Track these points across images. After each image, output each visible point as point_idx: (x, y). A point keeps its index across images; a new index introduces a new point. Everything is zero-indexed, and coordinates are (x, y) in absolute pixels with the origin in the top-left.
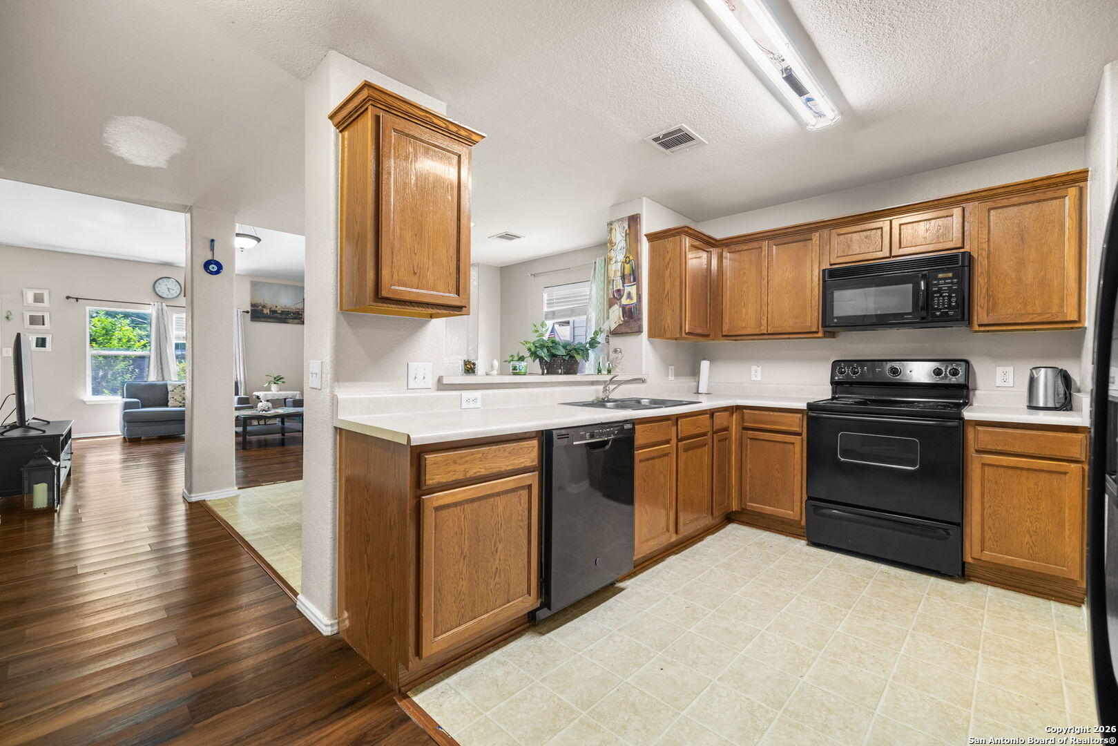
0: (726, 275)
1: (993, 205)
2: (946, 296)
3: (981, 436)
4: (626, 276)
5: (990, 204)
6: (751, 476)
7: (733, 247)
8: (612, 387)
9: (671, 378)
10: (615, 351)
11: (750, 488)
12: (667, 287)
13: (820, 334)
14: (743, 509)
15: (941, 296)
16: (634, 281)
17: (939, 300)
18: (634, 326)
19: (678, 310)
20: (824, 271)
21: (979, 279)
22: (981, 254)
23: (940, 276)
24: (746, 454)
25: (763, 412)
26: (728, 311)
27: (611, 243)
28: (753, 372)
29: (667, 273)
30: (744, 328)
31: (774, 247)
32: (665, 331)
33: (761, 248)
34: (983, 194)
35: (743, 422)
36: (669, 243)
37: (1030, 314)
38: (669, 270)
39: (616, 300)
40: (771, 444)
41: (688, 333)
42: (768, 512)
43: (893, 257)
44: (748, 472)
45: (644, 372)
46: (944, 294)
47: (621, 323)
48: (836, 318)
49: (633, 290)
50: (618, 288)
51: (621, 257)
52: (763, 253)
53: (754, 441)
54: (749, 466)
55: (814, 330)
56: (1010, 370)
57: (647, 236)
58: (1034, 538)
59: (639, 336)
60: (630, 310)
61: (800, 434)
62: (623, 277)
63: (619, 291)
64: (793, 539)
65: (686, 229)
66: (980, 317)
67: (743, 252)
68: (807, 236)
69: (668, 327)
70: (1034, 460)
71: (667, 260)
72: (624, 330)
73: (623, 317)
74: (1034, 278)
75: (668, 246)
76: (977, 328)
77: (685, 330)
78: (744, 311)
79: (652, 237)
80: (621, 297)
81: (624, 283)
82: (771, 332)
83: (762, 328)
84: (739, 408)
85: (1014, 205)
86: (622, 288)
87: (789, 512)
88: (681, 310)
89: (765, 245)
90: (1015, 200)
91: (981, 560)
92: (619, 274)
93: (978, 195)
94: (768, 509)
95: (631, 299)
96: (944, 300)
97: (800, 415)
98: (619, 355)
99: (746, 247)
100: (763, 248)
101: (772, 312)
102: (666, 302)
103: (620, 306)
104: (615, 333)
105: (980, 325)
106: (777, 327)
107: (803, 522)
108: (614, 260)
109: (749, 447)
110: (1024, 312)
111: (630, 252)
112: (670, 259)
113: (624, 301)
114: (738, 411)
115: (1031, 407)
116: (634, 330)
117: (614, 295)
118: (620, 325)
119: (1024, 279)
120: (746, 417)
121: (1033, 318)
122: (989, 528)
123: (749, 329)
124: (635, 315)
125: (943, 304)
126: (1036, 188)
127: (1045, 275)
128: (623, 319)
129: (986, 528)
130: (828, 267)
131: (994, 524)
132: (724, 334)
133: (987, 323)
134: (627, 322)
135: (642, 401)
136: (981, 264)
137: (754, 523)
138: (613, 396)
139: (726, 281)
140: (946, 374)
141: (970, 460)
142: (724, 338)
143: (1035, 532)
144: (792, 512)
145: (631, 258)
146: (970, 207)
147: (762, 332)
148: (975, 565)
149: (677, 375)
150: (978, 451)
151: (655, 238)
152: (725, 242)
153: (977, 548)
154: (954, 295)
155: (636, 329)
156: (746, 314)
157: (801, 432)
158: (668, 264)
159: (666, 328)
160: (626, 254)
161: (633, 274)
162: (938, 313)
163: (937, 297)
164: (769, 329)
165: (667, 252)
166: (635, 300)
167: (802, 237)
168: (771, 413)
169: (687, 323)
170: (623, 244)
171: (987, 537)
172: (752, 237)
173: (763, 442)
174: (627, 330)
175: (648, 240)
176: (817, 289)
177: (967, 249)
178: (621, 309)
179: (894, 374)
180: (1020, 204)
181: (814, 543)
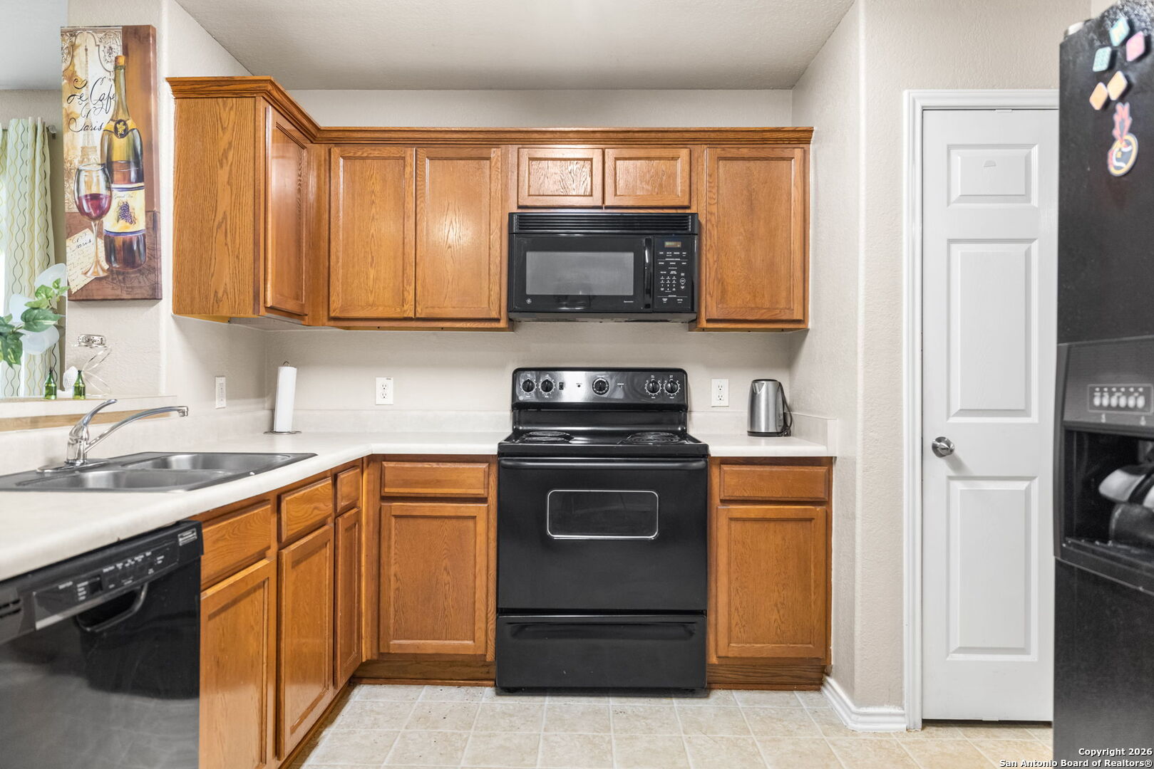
0: (338, 200)
1: (723, 154)
2: (674, 275)
3: (727, 479)
4: (115, 166)
5: (719, 152)
6: (398, 589)
7: (351, 150)
8: (94, 430)
9: (221, 403)
10: (89, 341)
11: (396, 611)
12: (224, 204)
13: (503, 324)
14: (382, 654)
15: (668, 274)
16: (140, 178)
17: (665, 280)
18: (140, 283)
19: (250, 257)
20: (511, 215)
21: (709, 255)
22: (710, 220)
23: (668, 244)
24: (389, 547)
25: (420, 465)
26: (341, 271)
27: (73, 78)
28: (379, 391)
29: (223, 175)
30: (372, 305)
31: (427, 161)
32: (218, 301)
33: (404, 158)
34: (713, 135)
35: (382, 484)
36: (228, 110)
37: (759, 308)
38: (227, 168)
39: (86, 219)
40: (436, 523)
41: (272, 309)
42: (430, 651)
43: (607, 208)
44: (393, 578)
45: (163, 392)
46: (672, 272)
47: (102, 274)
48: (531, 297)
49: (137, 201)
50: (94, 191)
51: (102, 119)
52: (408, 170)
53: (404, 522)
54: (393, 569)
55: (494, 315)
56: (725, 382)
57: (173, 82)
58: (781, 612)
59: (153, 309)
60: (128, 246)
61: (483, 500)
62: (108, 166)
63: (95, 198)
64: (472, 690)
65: (270, 87)
66: (709, 309)
67: (369, 161)
68: (484, 153)
69: (225, 291)
70: (782, 507)
71: (223, 144)
72: (109, 291)
73: (108, 260)
74: (763, 261)
75: (224, 116)
76: (704, 324)
77: (265, 302)
78: (372, 273)
79: (185, 89)
80: (101, 212)
81: (109, 180)
82: (423, 316)
83: (406, 307)
84: (374, 459)
85: (743, 159)
86: (103, 191)
87: (466, 642)
88: (256, 259)
89: (411, 155)
90: (745, 151)
91: (728, 657)
92: (96, 157)
93: (707, 135)
94: (430, 645)
95: (132, 221)
96: (671, 280)
97: (484, 466)
98: (100, 352)
99: (376, 153)
100: (408, 159)
101: (425, 279)
102: (221, 237)
103: (99, 234)
104: (84, 298)
105: (708, 321)
106: (433, 307)
107: (490, 657)
108: (81, 122)
109: (393, 532)
110: (753, 306)
111: (127, 111)
112: (230, 143)
113: (111, 223)
114: (371, 465)
115: (753, 433)
116: (138, 293)
117: (80, 207)
118: (98, 279)
119: (753, 260)
120: (388, 476)
121: (762, 314)
122: (737, 609)
123: (381, 308)
124: (142, 259)
125: (671, 287)
126: (764, 141)
127: (773, 257)
128: (106, 267)
129: (733, 609)
130: (515, 210)
131: (741, 603)
132: (332, 314)
133: (716, 318)
134: (118, 273)
135: (173, 458)
136: (711, 233)
137: (402, 675)
138: (97, 453)
139: (338, 212)
140: (662, 390)
141: (714, 515)
142: (332, 323)
143: (783, 604)
144: (470, 643)
145: (130, 124)
146: (698, 149)
147: (405, 316)
148: (721, 665)
149: (232, 395)
150: (723, 501)
151: (193, 91)
152: (334, 135)
153: (723, 641)
154: (683, 274)
155: (146, 292)
156: (376, 279)
157: (486, 495)
158: (225, 154)
159: (220, 294)
160: (116, 112)
161: (137, 164)
162: (665, 300)
163: (663, 275)
164: (419, 309)
165: (223, 129)
166: (141, 224)
167: (475, 153)
168: (435, 465)
169: (269, 286)
170: (107, 87)
171: (734, 623)
172: (386, 135)
173: (421, 521)
174: (118, 292)
175: (174, 92)
176: (498, 246)
177: (693, 210)
178: (101, 243)
179: (600, 390)
180: (749, 159)
181: (506, 689)
